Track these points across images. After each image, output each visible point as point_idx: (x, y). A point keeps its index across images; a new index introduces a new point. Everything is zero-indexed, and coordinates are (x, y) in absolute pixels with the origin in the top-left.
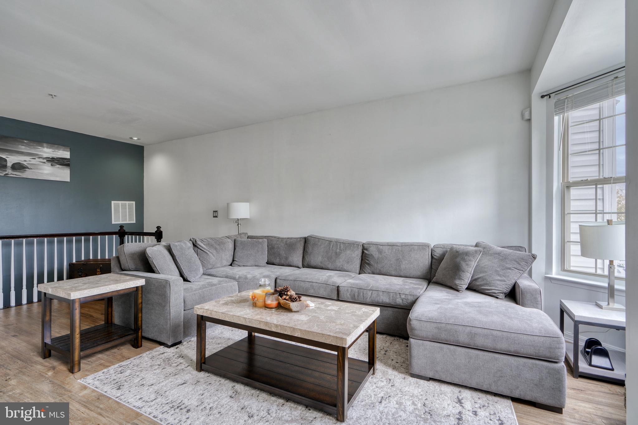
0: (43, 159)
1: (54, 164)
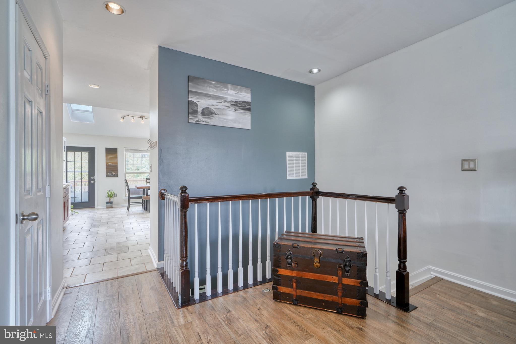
0: (228, 103)
1: (237, 108)
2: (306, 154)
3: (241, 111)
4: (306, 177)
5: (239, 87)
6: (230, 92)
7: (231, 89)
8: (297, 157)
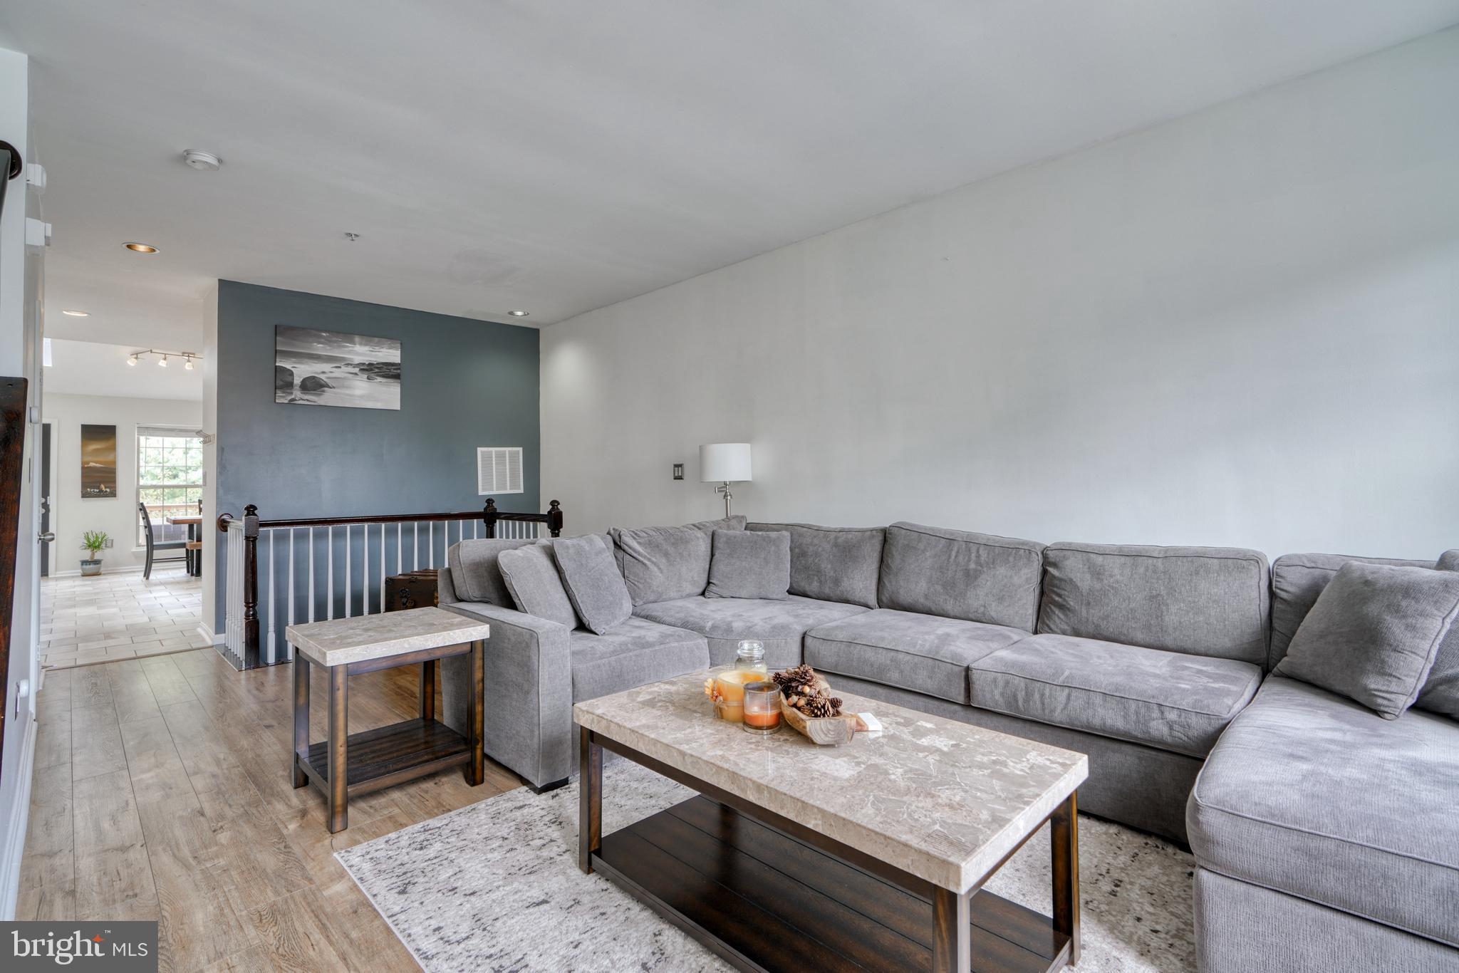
0: (354, 367)
1: (372, 375)
2: (520, 449)
3: (379, 379)
4: (522, 491)
5: (376, 339)
6: (358, 348)
7: (361, 344)
8: (501, 457)
